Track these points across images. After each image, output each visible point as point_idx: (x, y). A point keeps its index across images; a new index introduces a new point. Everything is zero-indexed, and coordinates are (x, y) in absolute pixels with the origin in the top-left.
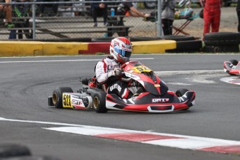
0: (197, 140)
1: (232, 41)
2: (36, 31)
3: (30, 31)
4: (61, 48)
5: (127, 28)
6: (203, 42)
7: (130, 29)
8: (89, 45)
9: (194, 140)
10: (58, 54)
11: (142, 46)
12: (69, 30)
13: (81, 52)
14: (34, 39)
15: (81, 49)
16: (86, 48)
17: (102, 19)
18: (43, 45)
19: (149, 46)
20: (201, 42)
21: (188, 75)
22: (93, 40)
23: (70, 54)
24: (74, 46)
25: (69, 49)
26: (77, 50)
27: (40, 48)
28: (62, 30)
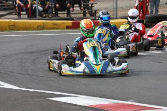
4: (55, 24)
5: (96, 11)
7: (97, 11)
8: (73, 23)
10: (53, 28)
13: (68, 27)
14: (37, 18)
15: (68, 25)
16: (71, 25)
17: (78, 5)
18: (43, 22)
22: (75, 19)
23: (61, 29)
24: (63, 23)
25: (60, 25)
26: (65, 26)
27: (42, 24)
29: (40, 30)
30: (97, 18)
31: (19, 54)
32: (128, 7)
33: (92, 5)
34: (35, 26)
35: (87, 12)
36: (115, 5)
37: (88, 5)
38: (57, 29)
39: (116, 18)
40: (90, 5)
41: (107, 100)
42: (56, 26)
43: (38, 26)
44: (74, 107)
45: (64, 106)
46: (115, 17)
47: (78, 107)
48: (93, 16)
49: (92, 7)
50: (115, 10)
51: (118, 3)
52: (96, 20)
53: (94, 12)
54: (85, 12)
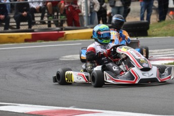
0: (111, 114)
1: (142, 27)
4: (11, 37)
8: (32, 35)
9: (108, 114)
11: (73, 34)
13: (27, 41)
15: (26, 38)
16: (30, 37)
19: (78, 34)
22: (35, 30)
24: (21, 36)
25: (17, 38)
35: (52, 22)
52: (62, 30)
54: (49, 22)
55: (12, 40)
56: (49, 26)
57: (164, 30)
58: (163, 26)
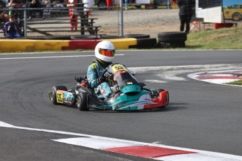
1: (180, 38)
2: (28, 30)
3: (22, 30)
4: (48, 44)
5: (97, 28)
6: (157, 39)
7: (99, 29)
8: (70, 42)
10: (47, 50)
12: (52, 30)
13: (64, 48)
14: (25, 37)
15: (63, 45)
16: (67, 45)
18: (33, 42)
20: (155, 39)
21: (158, 71)
22: (72, 37)
23: (56, 50)
24: (58, 43)
25: (54, 45)
26: (60, 46)
27: (32, 45)
28: (47, 30)
29: (30, 52)
30: (99, 37)
31: (9, 82)
32: (133, 22)
33: (92, 20)
34: (24, 47)
35: (86, 29)
36: (120, 21)
37: (87, 21)
38: (51, 50)
39: (123, 37)
40: (90, 21)
41: (127, 141)
42: (48, 47)
43: (27, 47)
44: (87, 151)
45: (74, 150)
46: (120, 35)
47: (92, 152)
48: (94, 34)
49: (92, 23)
50: (120, 26)
51: (124, 18)
52: (97, 38)
53: (94, 29)
54: (83, 29)
55: (49, 48)
56: (83, 33)
57: (201, 41)
58: (199, 38)
